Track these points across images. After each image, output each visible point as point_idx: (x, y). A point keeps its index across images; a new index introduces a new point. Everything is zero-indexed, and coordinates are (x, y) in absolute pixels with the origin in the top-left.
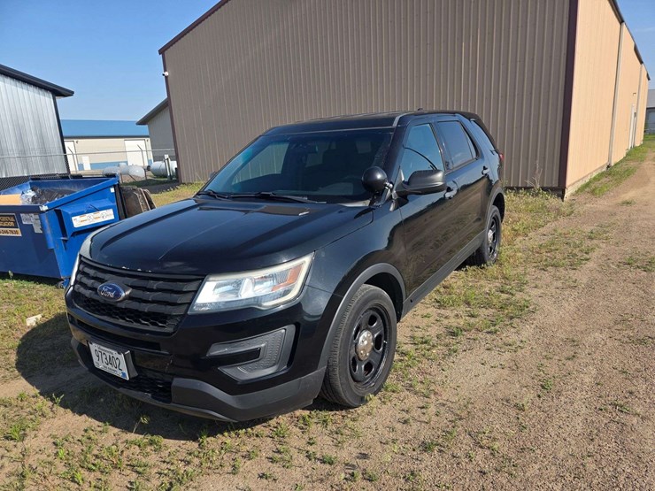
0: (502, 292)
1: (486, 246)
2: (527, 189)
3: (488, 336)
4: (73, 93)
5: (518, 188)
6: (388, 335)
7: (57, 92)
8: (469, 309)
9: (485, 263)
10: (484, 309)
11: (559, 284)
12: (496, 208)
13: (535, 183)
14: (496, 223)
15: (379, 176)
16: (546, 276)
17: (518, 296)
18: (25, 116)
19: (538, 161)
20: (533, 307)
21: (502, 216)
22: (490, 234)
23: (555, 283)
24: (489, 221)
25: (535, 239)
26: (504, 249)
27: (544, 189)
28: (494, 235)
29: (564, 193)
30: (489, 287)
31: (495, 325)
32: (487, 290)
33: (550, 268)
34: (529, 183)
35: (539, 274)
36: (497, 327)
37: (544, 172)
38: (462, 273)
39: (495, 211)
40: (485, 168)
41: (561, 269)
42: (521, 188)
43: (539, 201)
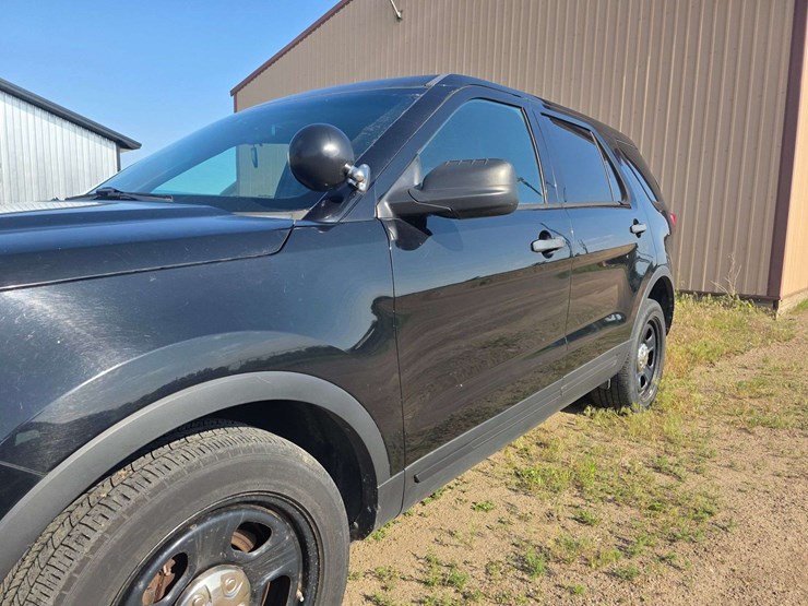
0: (658, 469)
1: (631, 371)
2: (715, 295)
3: (611, 584)
4: (140, 145)
5: (700, 294)
6: (313, 577)
7: (123, 144)
8: (578, 501)
9: (628, 404)
10: (612, 507)
11: (781, 465)
12: (655, 304)
13: (728, 287)
14: (655, 333)
15: (331, 148)
16: (752, 446)
17: (692, 483)
18: (80, 168)
19: (734, 253)
20: (724, 514)
21: (669, 323)
22: (643, 352)
23: (771, 462)
24: (640, 326)
25: (727, 374)
26: (668, 383)
27: (743, 298)
28: (651, 354)
29: (776, 307)
30: (631, 454)
31: (630, 555)
32: (626, 461)
33: (759, 430)
34: (718, 287)
35: (737, 439)
36: (635, 561)
37: (743, 271)
38: (581, 420)
39: (655, 309)
40: (636, 222)
41: (781, 433)
42: (706, 294)
43: (736, 314)
